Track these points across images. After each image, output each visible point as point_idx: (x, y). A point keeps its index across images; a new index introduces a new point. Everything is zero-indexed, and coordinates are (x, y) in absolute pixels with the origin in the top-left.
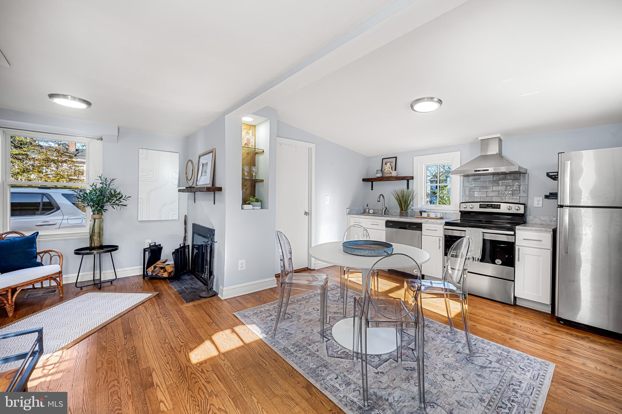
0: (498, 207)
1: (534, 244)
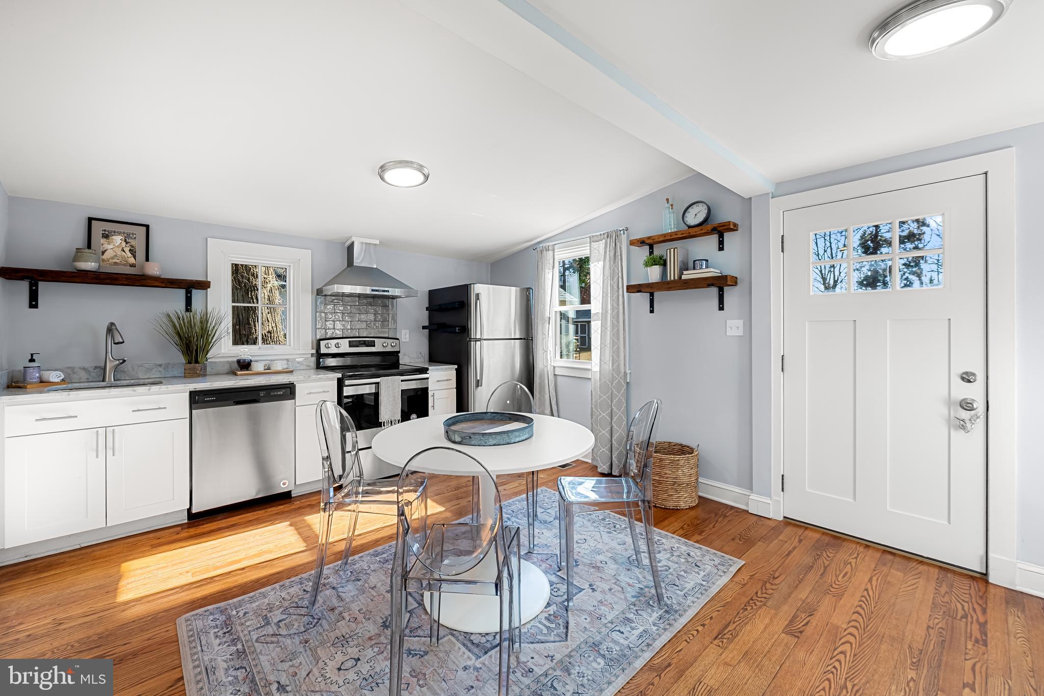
0: (373, 344)
1: (444, 385)
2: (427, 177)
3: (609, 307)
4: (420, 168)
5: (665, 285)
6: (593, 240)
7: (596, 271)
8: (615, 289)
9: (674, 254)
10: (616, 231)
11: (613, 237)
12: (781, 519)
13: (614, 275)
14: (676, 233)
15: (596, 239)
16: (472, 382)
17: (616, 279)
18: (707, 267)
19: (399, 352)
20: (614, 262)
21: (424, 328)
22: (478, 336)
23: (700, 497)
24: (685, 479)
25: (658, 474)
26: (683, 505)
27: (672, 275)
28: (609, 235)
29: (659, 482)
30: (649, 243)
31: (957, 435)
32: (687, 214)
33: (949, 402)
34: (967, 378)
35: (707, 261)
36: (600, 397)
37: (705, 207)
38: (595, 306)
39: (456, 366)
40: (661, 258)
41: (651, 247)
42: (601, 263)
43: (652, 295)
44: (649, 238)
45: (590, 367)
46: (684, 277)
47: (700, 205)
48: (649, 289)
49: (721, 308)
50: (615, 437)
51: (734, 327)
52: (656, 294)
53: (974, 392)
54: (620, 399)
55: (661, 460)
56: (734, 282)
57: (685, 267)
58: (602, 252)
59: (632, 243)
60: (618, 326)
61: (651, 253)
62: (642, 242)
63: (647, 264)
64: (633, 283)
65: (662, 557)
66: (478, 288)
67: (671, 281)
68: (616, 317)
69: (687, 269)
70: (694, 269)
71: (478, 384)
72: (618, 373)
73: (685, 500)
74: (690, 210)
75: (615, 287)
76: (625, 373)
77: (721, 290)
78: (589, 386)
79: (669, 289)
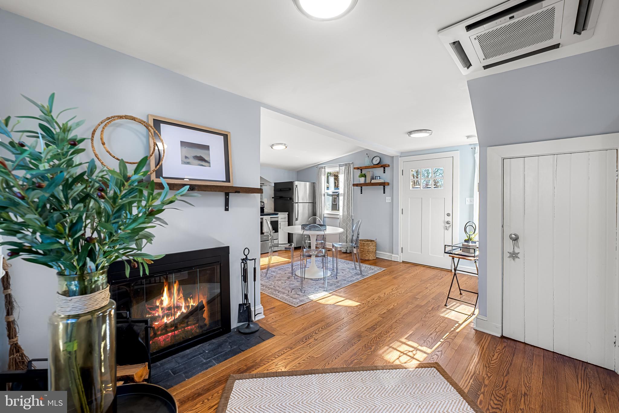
1: (283, 220)
2: (286, 147)
3: (346, 191)
4: (285, 144)
5: (366, 184)
6: (340, 166)
7: (341, 178)
8: (348, 185)
9: (369, 173)
10: (349, 164)
11: (347, 165)
12: (402, 262)
13: (347, 179)
14: (369, 166)
15: (341, 165)
16: (294, 219)
17: (349, 181)
18: (380, 179)
19: (264, 207)
20: (348, 175)
21: (273, 198)
22: (297, 201)
23: (377, 257)
24: (372, 250)
25: (363, 249)
26: (371, 258)
27: (368, 181)
28: (346, 165)
29: (363, 251)
30: (361, 169)
31: (446, 231)
32: (373, 160)
33: (444, 222)
34: (448, 215)
35: (380, 177)
36: (343, 224)
37: (379, 158)
38: (341, 191)
39: (288, 213)
40: (364, 174)
41: (361, 170)
42: (343, 175)
43: (361, 187)
44: (360, 167)
45: (338, 214)
46: (372, 182)
47: (378, 157)
48: (360, 185)
49: (384, 193)
50: (348, 239)
51: (388, 199)
52: (363, 187)
53: (449, 219)
54: (350, 225)
55: (364, 244)
56: (388, 184)
57: (372, 178)
58: (344, 171)
59: (355, 168)
60: (349, 198)
61: (361, 172)
62: (358, 168)
63: (360, 177)
64: (355, 183)
65: (363, 268)
66: (296, 183)
67: (368, 183)
68: (348, 195)
69: (373, 179)
70: (375, 179)
71: (297, 219)
72: (349, 215)
73: (371, 257)
74: (374, 158)
75: (348, 184)
76: (352, 216)
77: (384, 187)
78: (338, 221)
79: (367, 186)
